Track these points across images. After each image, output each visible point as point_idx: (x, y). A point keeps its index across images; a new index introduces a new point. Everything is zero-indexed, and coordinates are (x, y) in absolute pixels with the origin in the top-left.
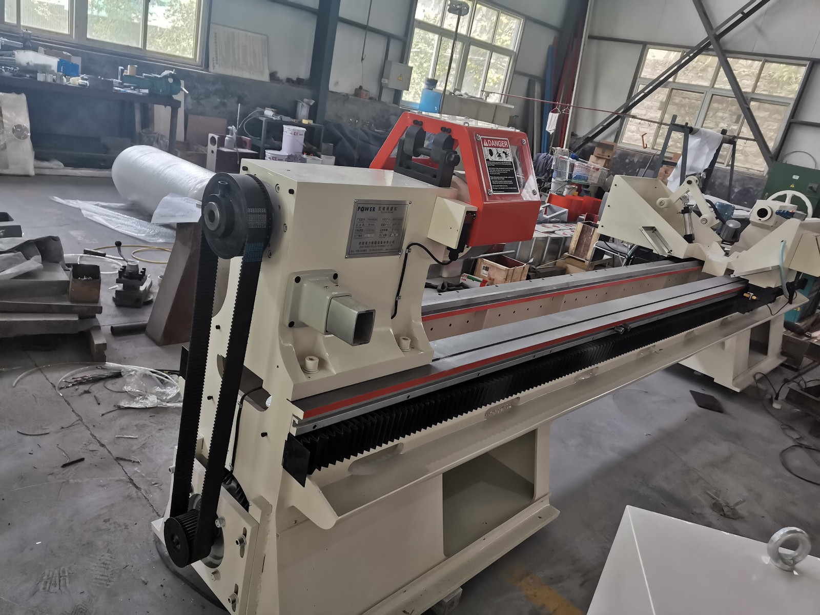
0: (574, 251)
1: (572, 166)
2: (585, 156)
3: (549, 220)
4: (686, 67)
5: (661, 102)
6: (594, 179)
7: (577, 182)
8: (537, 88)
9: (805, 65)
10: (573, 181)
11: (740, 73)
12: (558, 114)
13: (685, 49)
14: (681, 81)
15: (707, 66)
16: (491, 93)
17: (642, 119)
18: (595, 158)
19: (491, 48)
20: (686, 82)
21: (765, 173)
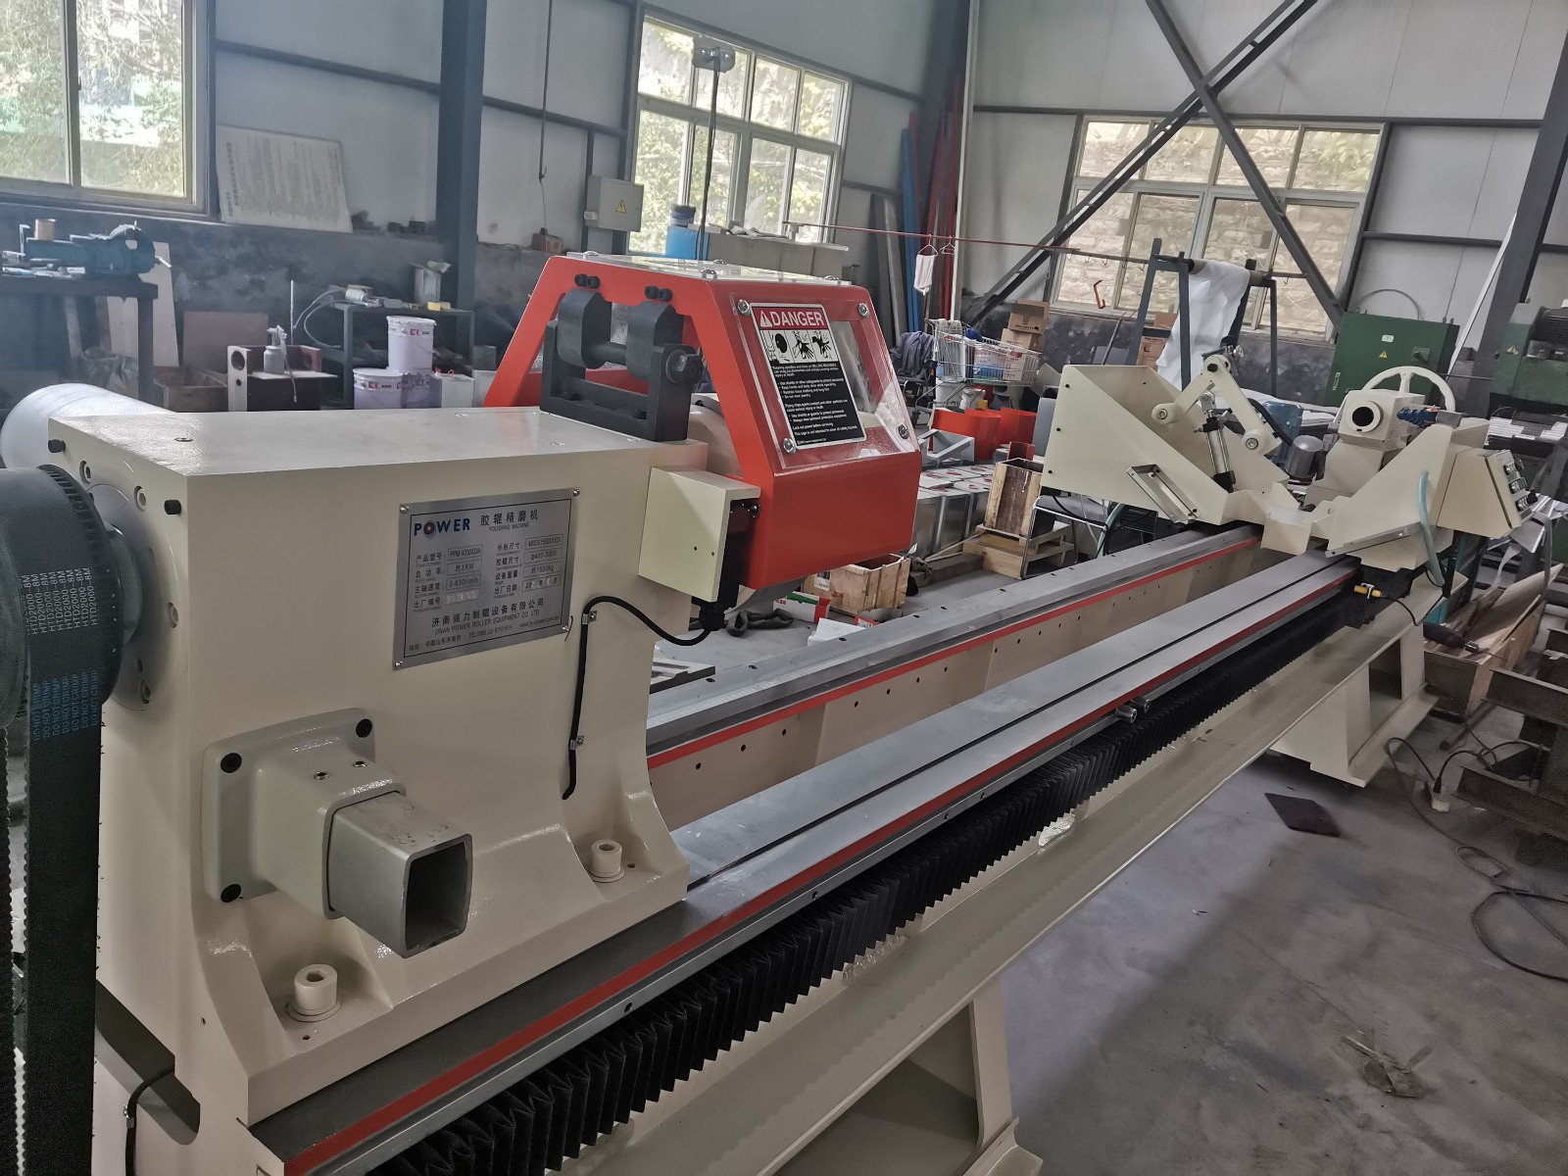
0: (995, 521)
1: (971, 353)
2: (991, 330)
3: (939, 462)
4: (1160, 150)
5: (1122, 221)
6: (1014, 374)
7: (983, 381)
8: (889, 211)
9: (1377, 132)
10: (976, 380)
11: (1258, 154)
12: (933, 257)
13: (1154, 118)
14: (1154, 178)
15: (1199, 147)
16: (803, 225)
17: (1090, 255)
18: (1012, 333)
19: (795, 141)
20: (1163, 178)
21: (1328, 336)
